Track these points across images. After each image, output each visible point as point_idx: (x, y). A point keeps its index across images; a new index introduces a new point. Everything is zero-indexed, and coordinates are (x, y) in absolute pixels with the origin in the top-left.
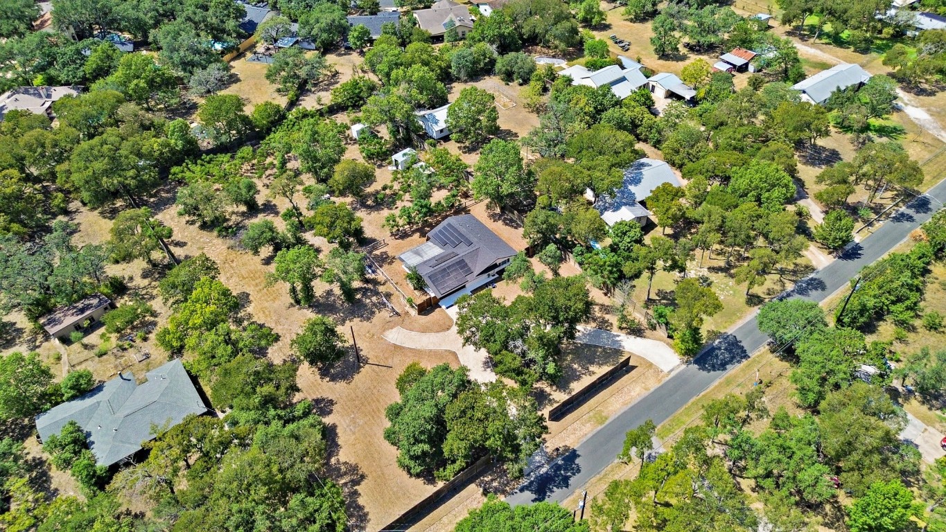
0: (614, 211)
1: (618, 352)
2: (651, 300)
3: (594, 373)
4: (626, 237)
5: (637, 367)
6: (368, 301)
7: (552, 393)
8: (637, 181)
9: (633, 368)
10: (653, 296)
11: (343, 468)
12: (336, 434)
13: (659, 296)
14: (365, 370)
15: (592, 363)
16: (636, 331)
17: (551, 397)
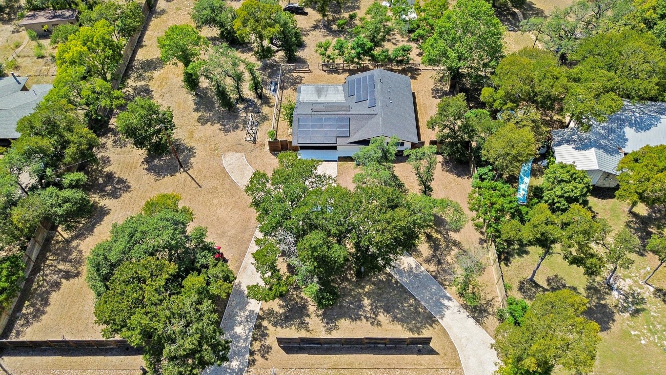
0: (577, 149)
1: (430, 320)
2: (534, 282)
3: (379, 324)
4: (558, 188)
5: (438, 354)
6: (244, 114)
7: (313, 316)
8: (641, 126)
9: (432, 352)
10: (541, 280)
11: (73, 256)
12: (101, 220)
13: (549, 284)
14: (181, 176)
15: (387, 310)
16: (478, 312)
17: (307, 319)
